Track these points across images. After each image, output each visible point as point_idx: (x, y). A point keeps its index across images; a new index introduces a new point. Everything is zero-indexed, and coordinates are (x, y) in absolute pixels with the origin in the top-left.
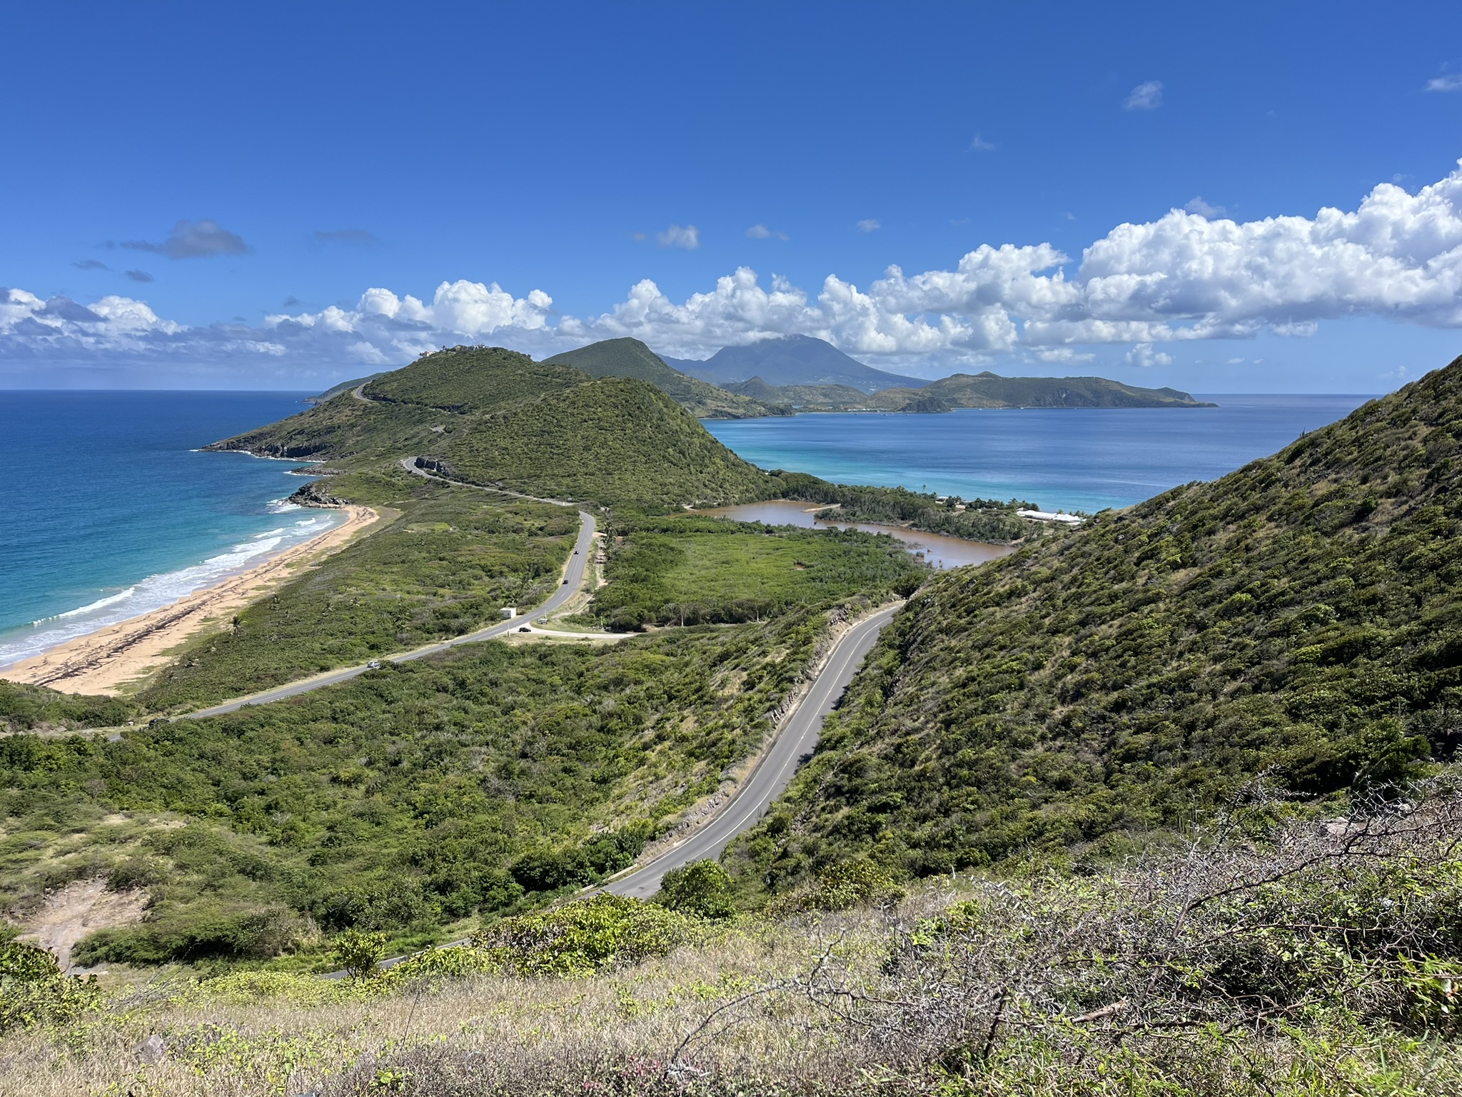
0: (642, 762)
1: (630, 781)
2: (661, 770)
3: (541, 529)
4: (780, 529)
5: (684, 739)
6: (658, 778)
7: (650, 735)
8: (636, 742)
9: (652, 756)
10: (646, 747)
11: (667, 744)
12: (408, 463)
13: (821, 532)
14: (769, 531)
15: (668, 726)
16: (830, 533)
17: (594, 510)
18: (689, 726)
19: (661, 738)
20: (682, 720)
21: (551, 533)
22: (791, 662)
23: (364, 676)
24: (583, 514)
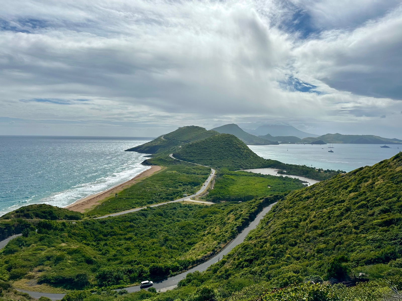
2: (205, 243)
3: (200, 173)
4: (266, 175)
5: (215, 234)
7: (206, 232)
8: (202, 234)
9: (205, 238)
11: (209, 235)
12: (171, 155)
14: (263, 176)
15: (212, 230)
16: (280, 178)
18: (217, 231)
20: (216, 228)
21: (203, 175)
22: (247, 214)
23: (142, 210)
24: (212, 170)
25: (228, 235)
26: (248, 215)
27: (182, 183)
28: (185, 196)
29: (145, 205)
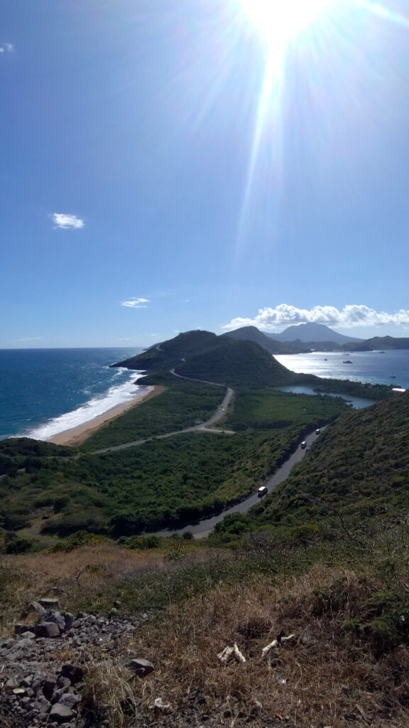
0: (231, 477)
1: (225, 484)
2: (237, 481)
3: (214, 394)
4: (300, 395)
5: (247, 470)
6: (235, 483)
7: (235, 468)
8: (230, 470)
9: (235, 475)
10: (233, 471)
11: (240, 471)
12: (172, 371)
13: (314, 396)
14: (295, 395)
15: (242, 465)
16: (319, 396)
17: (233, 387)
18: (249, 465)
19: (238, 469)
20: (247, 462)
21: (217, 396)
22: (287, 443)
23: (147, 442)
24: (229, 389)
25: (266, 470)
26: (289, 445)
27: (191, 407)
28: (198, 424)
29: (149, 436)
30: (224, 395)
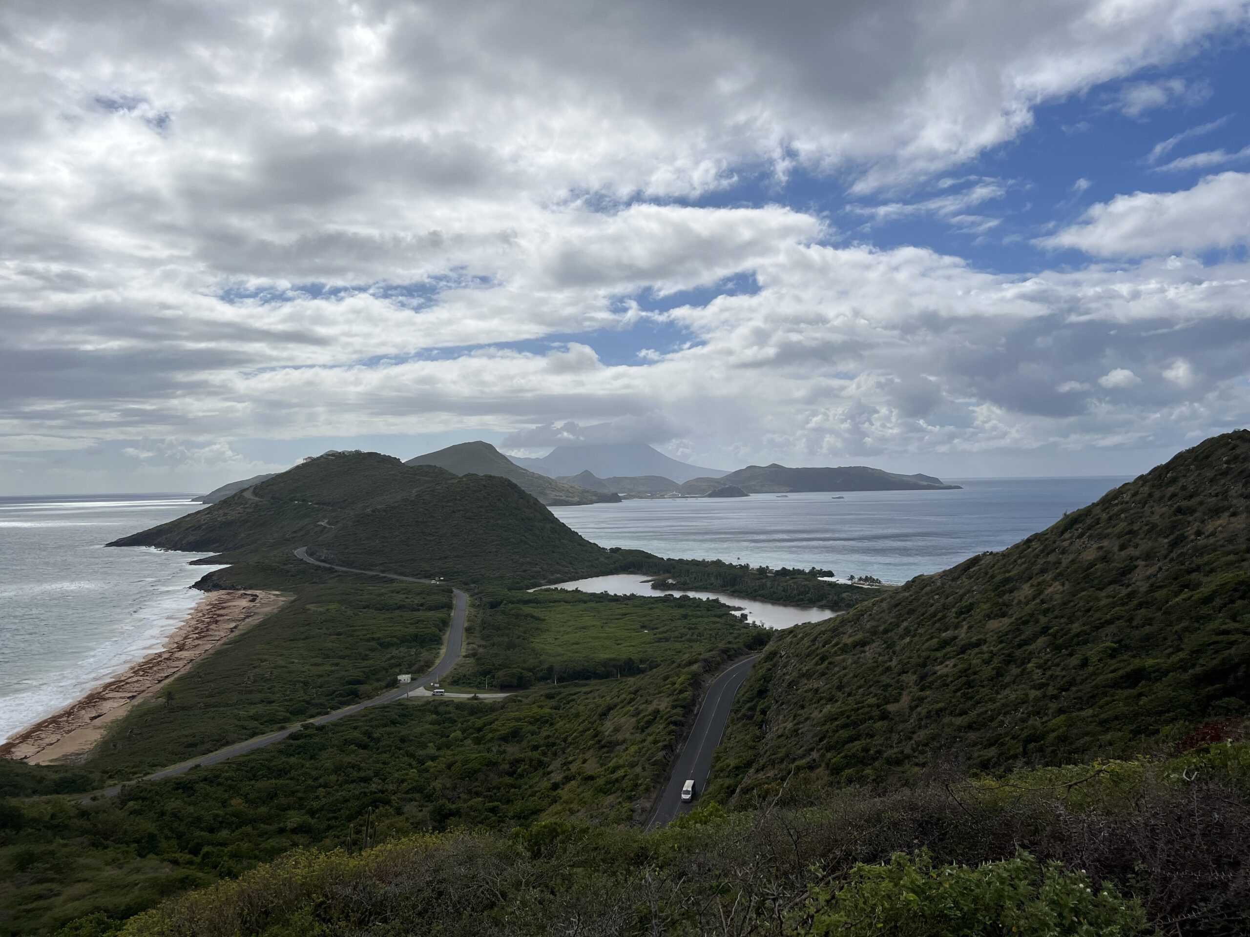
0: (554, 800)
3: (422, 605)
5: (591, 778)
8: (545, 784)
10: (555, 786)
11: (574, 783)
12: (298, 552)
13: (660, 599)
14: (616, 599)
16: (667, 600)
17: (465, 586)
19: (568, 779)
21: (432, 609)
24: (455, 591)
28: (407, 683)
30: (449, 606)
